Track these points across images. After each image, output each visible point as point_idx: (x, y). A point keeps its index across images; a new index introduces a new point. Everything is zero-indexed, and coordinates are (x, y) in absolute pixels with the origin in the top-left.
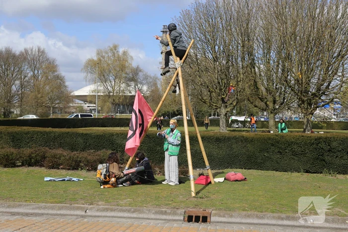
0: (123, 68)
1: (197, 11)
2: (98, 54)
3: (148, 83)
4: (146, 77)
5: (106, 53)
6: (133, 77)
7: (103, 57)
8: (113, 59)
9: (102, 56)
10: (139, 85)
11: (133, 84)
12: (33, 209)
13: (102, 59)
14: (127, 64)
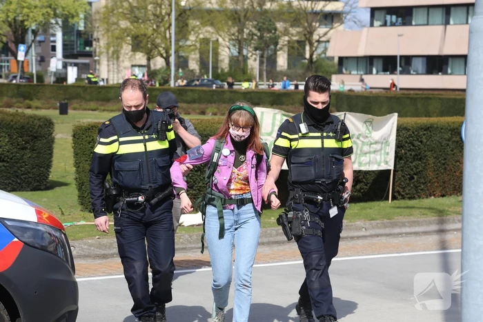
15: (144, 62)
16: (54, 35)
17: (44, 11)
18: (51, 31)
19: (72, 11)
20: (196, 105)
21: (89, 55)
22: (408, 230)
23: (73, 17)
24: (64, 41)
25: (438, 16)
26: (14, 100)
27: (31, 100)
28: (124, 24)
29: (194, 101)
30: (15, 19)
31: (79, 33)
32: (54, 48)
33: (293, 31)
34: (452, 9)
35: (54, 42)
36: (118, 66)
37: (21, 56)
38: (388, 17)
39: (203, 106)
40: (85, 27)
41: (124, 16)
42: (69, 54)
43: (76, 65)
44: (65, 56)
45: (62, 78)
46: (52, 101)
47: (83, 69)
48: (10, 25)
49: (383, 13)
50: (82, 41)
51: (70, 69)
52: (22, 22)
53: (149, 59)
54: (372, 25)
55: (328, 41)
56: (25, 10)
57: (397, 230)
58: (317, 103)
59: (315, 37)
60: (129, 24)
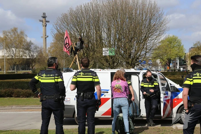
0: (21, 42)
1: (71, 14)
2: (4, 33)
3: (37, 51)
4: (36, 48)
5: (10, 33)
6: (28, 48)
7: (8, 36)
8: (14, 36)
9: (6, 35)
10: (32, 53)
11: (27, 52)
12: (30, 107)
13: (6, 36)
14: (23, 40)
16: (177, 61)
17: (175, 56)
18: (176, 60)
19: (182, 56)
21: (185, 65)
23: (182, 57)
24: (179, 62)
26: (171, 75)
27: (174, 75)
32: (177, 64)
37: (171, 66)
40: (184, 59)
42: (181, 65)
43: (182, 67)
44: (179, 65)
45: (179, 70)
46: (179, 75)
47: (184, 68)
48: (168, 59)
50: (184, 62)
51: (181, 68)
52: (170, 58)
56: (171, 56)
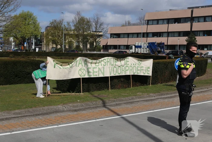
15: (55, 47)
16: (32, 40)
17: (30, 34)
20: (71, 57)
21: (41, 45)
22: (165, 96)
23: (37, 35)
24: (35, 41)
25: (126, 36)
26: (25, 56)
27: (29, 56)
28: (50, 37)
29: (70, 56)
30: (23, 36)
31: (39, 40)
32: (32, 44)
33: (91, 39)
34: (129, 34)
35: (33, 42)
36: (49, 47)
37: (25, 45)
38: (115, 36)
39: (73, 57)
40: (40, 38)
41: (50, 35)
42: (36, 45)
47: (40, 48)
48: (22, 38)
49: (113, 35)
51: (37, 48)
52: (25, 37)
53: (56, 46)
54: (111, 38)
55: (100, 42)
56: (26, 34)
57: (163, 97)
58: (194, 51)
59: (97, 41)
60: (51, 38)
